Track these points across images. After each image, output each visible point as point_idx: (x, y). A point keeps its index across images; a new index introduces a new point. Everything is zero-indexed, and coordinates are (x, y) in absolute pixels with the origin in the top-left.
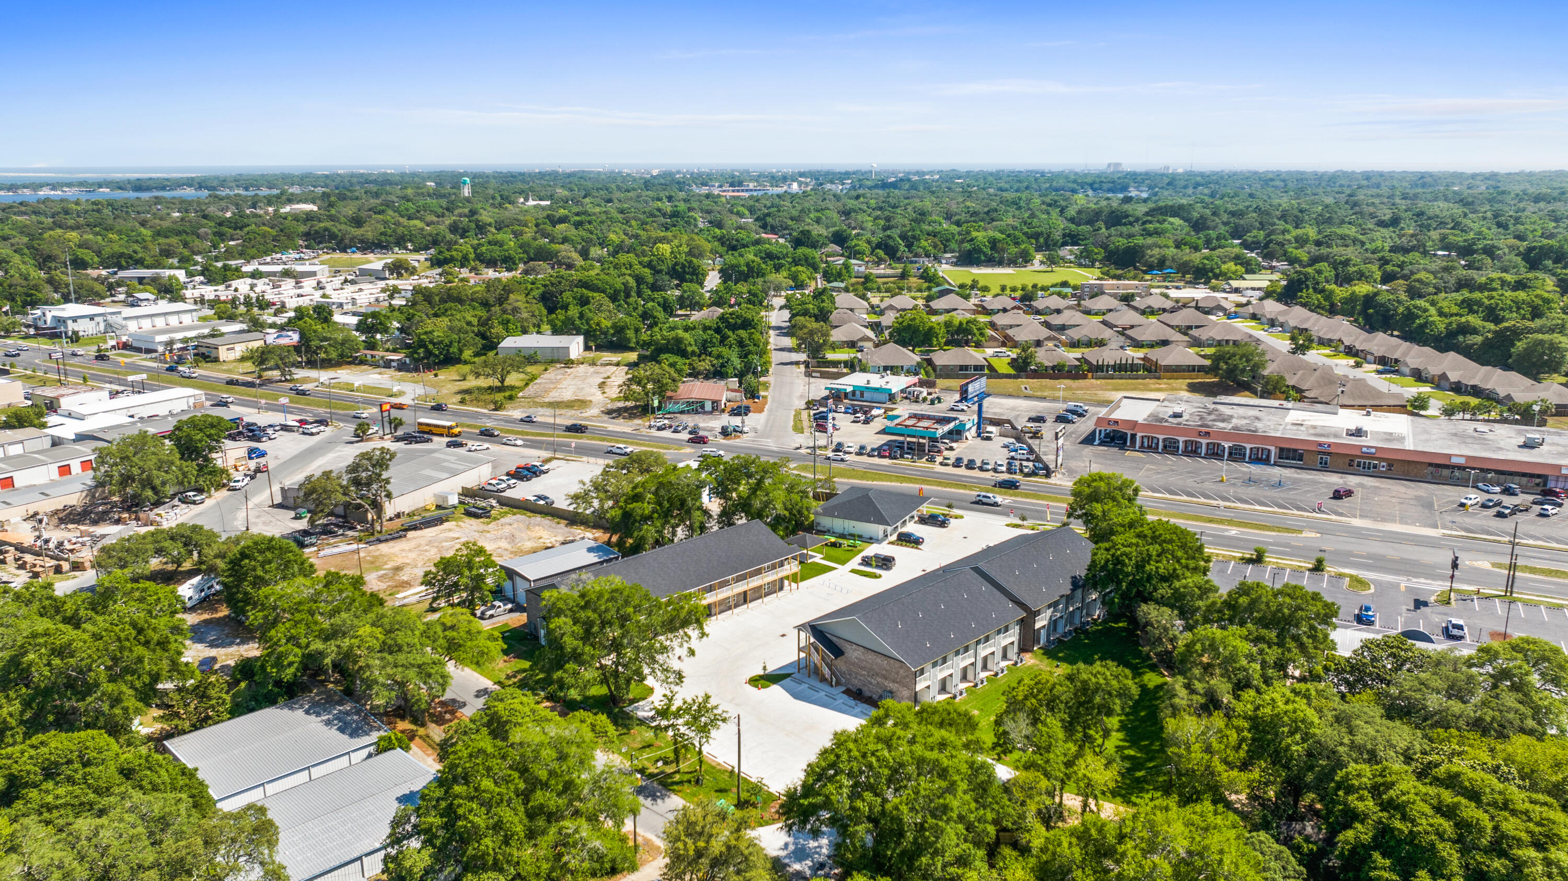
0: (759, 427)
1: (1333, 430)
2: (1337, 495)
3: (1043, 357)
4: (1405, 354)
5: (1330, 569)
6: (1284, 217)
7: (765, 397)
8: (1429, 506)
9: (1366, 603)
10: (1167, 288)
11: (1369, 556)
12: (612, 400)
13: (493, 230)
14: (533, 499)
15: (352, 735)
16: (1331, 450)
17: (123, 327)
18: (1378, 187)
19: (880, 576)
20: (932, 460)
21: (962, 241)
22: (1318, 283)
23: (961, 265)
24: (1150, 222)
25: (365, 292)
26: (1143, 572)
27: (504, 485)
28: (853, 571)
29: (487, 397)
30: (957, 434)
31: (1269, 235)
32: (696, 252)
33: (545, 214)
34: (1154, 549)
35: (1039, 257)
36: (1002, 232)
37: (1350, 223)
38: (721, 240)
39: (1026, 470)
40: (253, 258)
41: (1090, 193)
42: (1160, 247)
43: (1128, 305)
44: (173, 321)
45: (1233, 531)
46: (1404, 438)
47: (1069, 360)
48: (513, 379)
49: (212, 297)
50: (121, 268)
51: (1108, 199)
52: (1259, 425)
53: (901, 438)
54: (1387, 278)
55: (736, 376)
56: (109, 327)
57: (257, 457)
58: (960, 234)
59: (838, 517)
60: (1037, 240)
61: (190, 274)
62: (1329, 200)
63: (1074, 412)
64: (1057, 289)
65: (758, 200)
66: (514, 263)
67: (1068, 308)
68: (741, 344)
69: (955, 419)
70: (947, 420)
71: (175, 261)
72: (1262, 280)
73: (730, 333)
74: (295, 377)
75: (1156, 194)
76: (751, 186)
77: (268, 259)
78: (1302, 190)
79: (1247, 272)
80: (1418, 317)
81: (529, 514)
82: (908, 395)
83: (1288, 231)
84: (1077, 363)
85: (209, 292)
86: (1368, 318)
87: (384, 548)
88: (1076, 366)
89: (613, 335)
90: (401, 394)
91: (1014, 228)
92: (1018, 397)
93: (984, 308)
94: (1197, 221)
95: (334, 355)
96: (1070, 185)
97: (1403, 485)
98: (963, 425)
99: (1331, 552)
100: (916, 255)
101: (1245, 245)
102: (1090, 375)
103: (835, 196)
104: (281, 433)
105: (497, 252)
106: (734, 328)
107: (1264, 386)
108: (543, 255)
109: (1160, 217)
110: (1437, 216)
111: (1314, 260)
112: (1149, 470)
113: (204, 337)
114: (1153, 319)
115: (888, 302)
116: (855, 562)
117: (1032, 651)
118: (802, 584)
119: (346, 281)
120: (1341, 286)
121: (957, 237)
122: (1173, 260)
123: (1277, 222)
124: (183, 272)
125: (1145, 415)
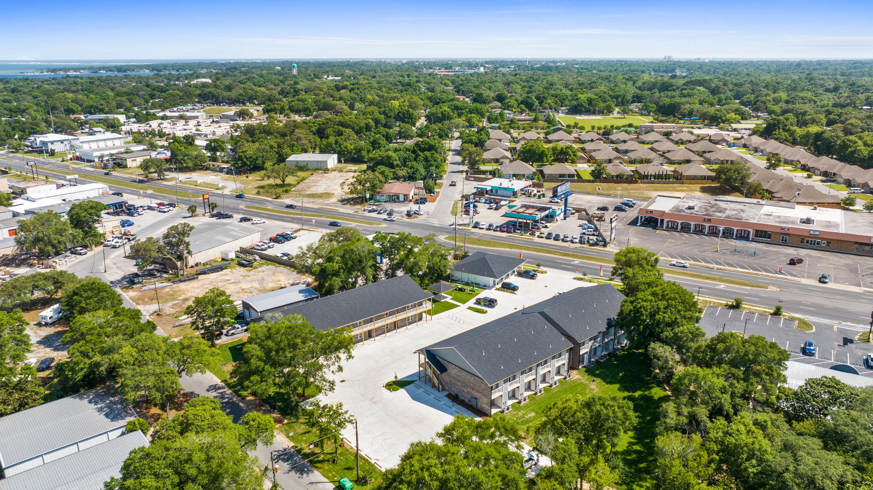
0: (430, 211)
1: (791, 219)
2: (792, 263)
3: (611, 170)
4: (841, 170)
5: (786, 314)
6: (766, 87)
7: (438, 193)
8: (854, 270)
9: (810, 340)
10: (693, 128)
11: (812, 305)
12: (346, 193)
13: (304, 93)
14: (280, 255)
15: (112, 420)
16: (789, 232)
17: (80, 147)
18: (826, 69)
19: (486, 312)
20: (533, 234)
21: (572, 100)
22: (786, 126)
23: (571, 114)
24: (686, 89)
25: (222, 128)
26: (654, 320)
27: (266, 246)
28: (470, 308)
29: (273, 190)
30: (550, 218)
31: (757, 97)
32: (413, 105)
33: (334, 84)
34: (662, 304)
35: (617, 109)
36: (596, 95)
37: (808, 90)
38: (430, 99)
39: (591, 242)
40: (167, 108)
41: (653, 73)
42: (690, 104)
43: (668, 138)
44: (110, 144)
45: (722, 286)
46: (838, 225)
47: (627, 171)
48: (289, 180)
49: (136, 130)
50: (91, 114)
51: (662, 76)
52: (743, 215)
53: (516, 220)
54: (830, 123)
55: (422, 179)
56: (72, 147)
57: (128, 226)
58: (571, 96)
59: (465, 272)
60: (617, 99)
61: (128, 117)
62: (796, 77)
63: (626, 204)
64: (625, 128)
65: (458, 77)
66: (310, 112)
67: (631, 139)
68: (426, 160)
69: (549, 208)
70: (545, 209)
71: (122, 110)
72: (751, 124)
73: (421, 153)
74: (166, 177)
75: (691, 74)
76: (457, 69)
77: (175, 109)
78: (779, 71)
79: (743, 119)
80: (850, 147)
81: (277, 265)
82: (525, 192)
83: (769, 95)
84: (632, 174)
85: (135, 127)
86: (817, 148)
87: (182, 285)
88: (631, 175)
89: (355, 154)
90: (223, 188)
91: (605, 93)
92: (593, 194)
93: (580, 139)
94: (714, 89)
95: (190, 165)
96: (641, 68)
97: (837, 256)
98: (554, 211)
99: (786, 302)
100: (545, 108)
101: (743, 103)
102: (639, 181)
103: (503, 74)
104: (148, 211)
105: (301, 106)
106: (423, 150)
107: (749, 190)
108: (327, 107)
109: (692, 86)
110: (864, 86)
111: (784, 112)
112: (670, 243)
113: (122, 153)
114: (682, 147)
115: (522, 135)
116: (471, 303)
117: (577, 369)
118: (435, 317)
119: (213, 121)
120: (800, 127)
121: (569, 97)
122: (698, 111)
123: (763, 89)
124: (124, 116)
125: (670, 208)
